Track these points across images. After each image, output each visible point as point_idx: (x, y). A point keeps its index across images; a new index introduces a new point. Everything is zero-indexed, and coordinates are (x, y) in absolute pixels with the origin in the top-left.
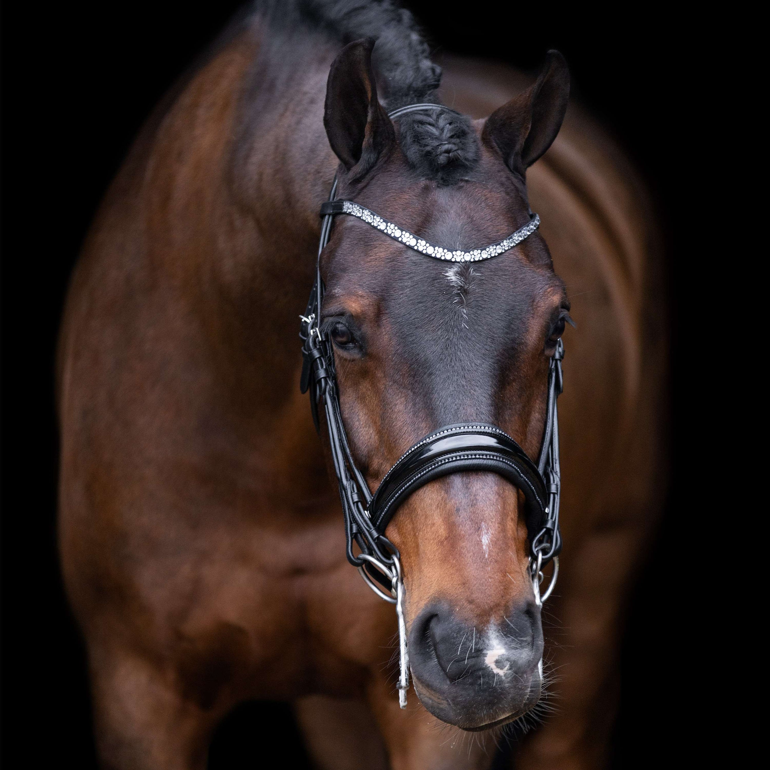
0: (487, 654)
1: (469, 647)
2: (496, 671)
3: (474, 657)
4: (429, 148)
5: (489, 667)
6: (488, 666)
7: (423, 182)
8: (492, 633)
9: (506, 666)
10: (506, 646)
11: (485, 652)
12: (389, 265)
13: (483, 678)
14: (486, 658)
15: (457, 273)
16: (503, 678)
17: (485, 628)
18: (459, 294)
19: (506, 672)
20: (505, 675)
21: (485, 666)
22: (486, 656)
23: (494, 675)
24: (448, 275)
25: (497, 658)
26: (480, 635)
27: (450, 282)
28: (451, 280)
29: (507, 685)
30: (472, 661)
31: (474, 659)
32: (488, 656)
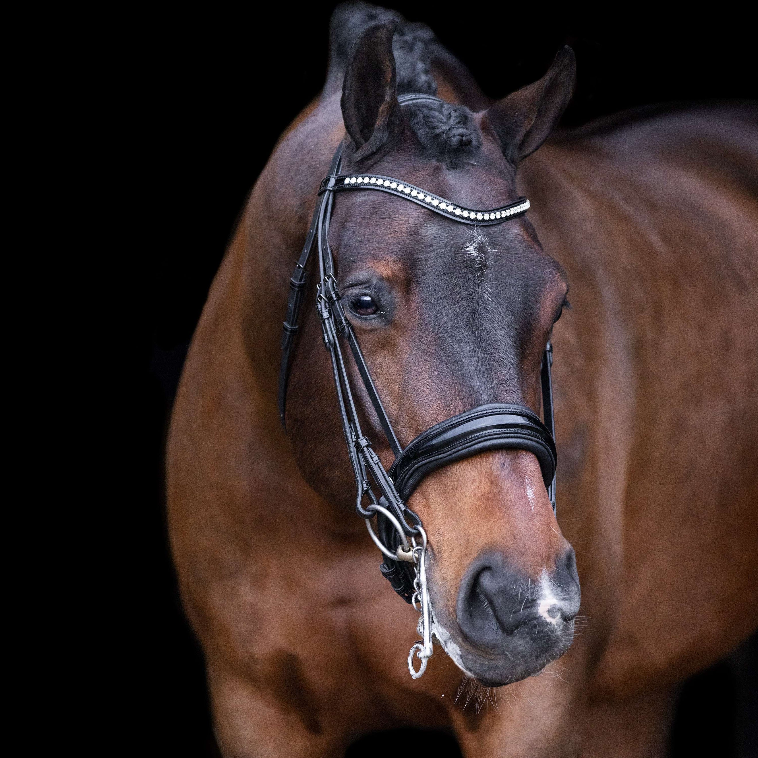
0: (540, 604)
1: (525, 598)
2: (549, 620)
3: (528, 607)
4: (437, 131)
5: (543, 616)
6: (541, 615)
7: (434, 162)
8: (545, 583)
9: (558, 615)
10: (557, 597)
11: (538, 602)
12: (411, 237)
13: (539, 626)
14: (539, 608)
15: (476, 249)
16: (556, 627)
17: (539, 578)
18: (480, 267)
19: (557, 621)
20: (557, 625)
21: (538, 616)
22: (539, 606)
23: (547, 624)
24: (469, 250)
25: (550, 607)
26: (535, 586)
27: (470, 256)
28: (472, 255)
29: (559, 633)
30: (527, 612)
31: (528, 610)
32: (540, 605)
